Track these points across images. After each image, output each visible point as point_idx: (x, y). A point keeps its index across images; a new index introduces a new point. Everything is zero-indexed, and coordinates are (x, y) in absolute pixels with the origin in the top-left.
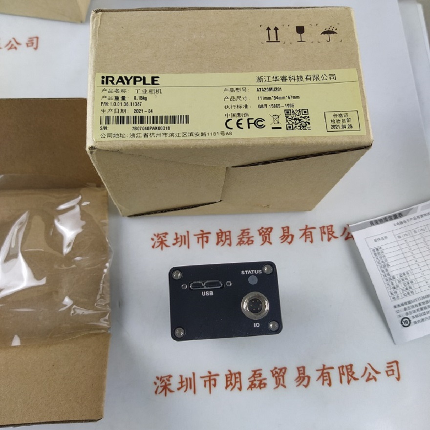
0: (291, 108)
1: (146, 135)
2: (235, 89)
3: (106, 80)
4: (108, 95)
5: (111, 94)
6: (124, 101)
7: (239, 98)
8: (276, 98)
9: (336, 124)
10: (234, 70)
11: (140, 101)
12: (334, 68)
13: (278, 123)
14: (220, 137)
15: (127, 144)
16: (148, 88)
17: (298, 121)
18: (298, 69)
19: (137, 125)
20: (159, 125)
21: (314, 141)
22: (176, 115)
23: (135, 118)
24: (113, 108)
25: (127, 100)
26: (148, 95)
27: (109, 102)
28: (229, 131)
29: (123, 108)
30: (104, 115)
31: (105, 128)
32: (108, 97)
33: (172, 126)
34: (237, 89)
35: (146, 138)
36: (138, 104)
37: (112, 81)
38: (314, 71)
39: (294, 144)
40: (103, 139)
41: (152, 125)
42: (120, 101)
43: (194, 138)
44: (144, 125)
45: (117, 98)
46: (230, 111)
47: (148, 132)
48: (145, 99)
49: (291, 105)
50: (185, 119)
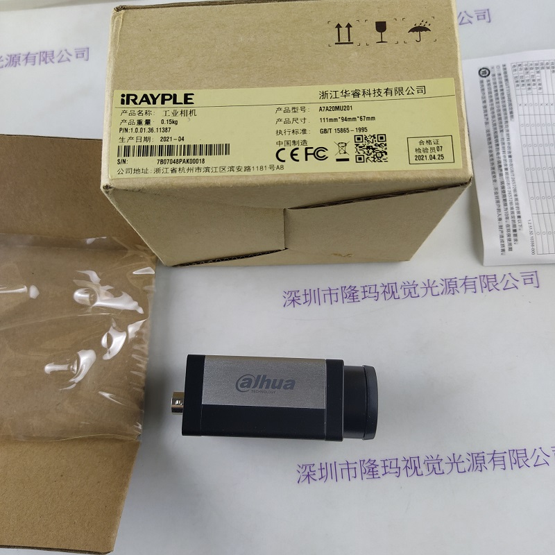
0: (364, 133)
1: (173, 170)
2: (290, 109)
3: (126, 100)
4: (128, 118)
5: (132, 117)
6: (148, 126)
7: (295, 120)
8: (344, 119)
9: (423, 154)
10: (292, 82)
11: (168, 126)
12: (424, 79)
13: (345, 153)
14: (269, 172)
15: (149, 183)
16: (179, 108)
17: (371, 151)
18: (375, 80)
19: (163, 158)
20: (191, 157)
21: (392, 177)
22: (213, 144)
23: (161, 147)
24: (135, 135)
25: (152, 125)
26: (178, 118)
27: (129, 127)
28: (280, 163)
29: (147, 135)
30: (123, 145)
31: (124, 161)
32: (128, 121)
33: (207, 158)
34: (293, 108)
35: (174, 175)
36: (166, 130)
37: (134, 101)
38: (397, 82)
39: (364, 181)
40: (120, 176)
41: (182, 157)
42: (144, 126)
43: (235, 173)
44: (173, 158)
45: (140, 122)
46: (282, 138)
47: (176, 166)
48: (175, 123)
49: (364, 129)
50: (225, 149)
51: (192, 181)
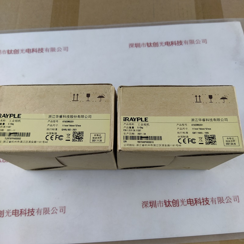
0: (208, 134)
1: (143, 145)
3: (125, 119)
6: (133, 129)
7: (184, 128)
8: (200, 129)
9: (228, 142)
10: (181, 115)
11: (140, 129)
13: (202, 141)
14: (176, 147)
15: (135, 149)
16: (143, 123)
17: (211, 141)
18: (210, 115)
19: (139, 140)
20: (149, 141)
22: (156, 136)
23: (138, 137)
24: (129, 132)
25: (135, 128)
26: (143, 126)
27: (127, 129)
28: (180, 144)
29: (133, 132)
30: (125, 135)
31: (126, 141)
32: (126, 127)
33: (154, 141)
34: (183, 124)
35: (143, 147)
36: (139, 130)
37: (128, 120)
40: (125, 147)
41: (146, 141)
43: (164, 147)
44: (143, 141)
45: (130, 128)
46: (180, 135)
47: (144, 144)
48: (142, 128)
49: (207, 133)
50: (160, 138)
51: (150, 149)
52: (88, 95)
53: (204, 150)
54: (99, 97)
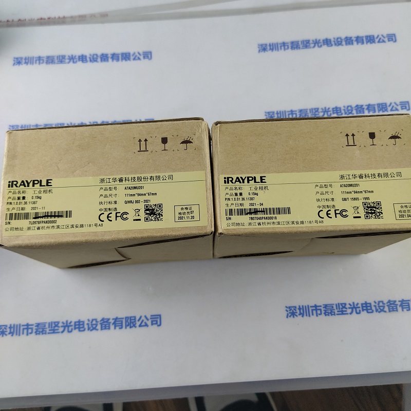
0: (368, 201)
1: (259, 224)
2: (323, 186)
3: (227, 180)
4: (229, 192)
5: (231, 191)
6: (241, 197)
7: (327, 192)
8: (355, 192)
9: (403, 214)
11: (253, 196)
13: (358, 213)
14: (315, 224)
16: (258, 185)
17: (373, 212)
19: (252, 216)
20: (269, 216)
22: (280, 207)
24: (234, 202)
25: (244, 196)
26: (258, 191)
27: (231, 197)
28: (321, 219)
29: (241, 202)
30: (228, 208)
31: (230, 218)
32: (229, 194)
33: (278, 216)
34: (325, 185)
35: (259, 226)
36: (252, 199)
37: (231, 181)
41: (263, 216)
42: (239, 196)
43: (295, 225)
44: (258, 216)
45: (236, 194)
46: (321, 204)
47: (261, 221)
48: (257, 194)
49: (368, 198)
50: (287, 211)
52: (164, 140)
53: (363, 227)
54: (182, 143)
